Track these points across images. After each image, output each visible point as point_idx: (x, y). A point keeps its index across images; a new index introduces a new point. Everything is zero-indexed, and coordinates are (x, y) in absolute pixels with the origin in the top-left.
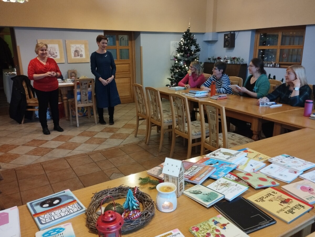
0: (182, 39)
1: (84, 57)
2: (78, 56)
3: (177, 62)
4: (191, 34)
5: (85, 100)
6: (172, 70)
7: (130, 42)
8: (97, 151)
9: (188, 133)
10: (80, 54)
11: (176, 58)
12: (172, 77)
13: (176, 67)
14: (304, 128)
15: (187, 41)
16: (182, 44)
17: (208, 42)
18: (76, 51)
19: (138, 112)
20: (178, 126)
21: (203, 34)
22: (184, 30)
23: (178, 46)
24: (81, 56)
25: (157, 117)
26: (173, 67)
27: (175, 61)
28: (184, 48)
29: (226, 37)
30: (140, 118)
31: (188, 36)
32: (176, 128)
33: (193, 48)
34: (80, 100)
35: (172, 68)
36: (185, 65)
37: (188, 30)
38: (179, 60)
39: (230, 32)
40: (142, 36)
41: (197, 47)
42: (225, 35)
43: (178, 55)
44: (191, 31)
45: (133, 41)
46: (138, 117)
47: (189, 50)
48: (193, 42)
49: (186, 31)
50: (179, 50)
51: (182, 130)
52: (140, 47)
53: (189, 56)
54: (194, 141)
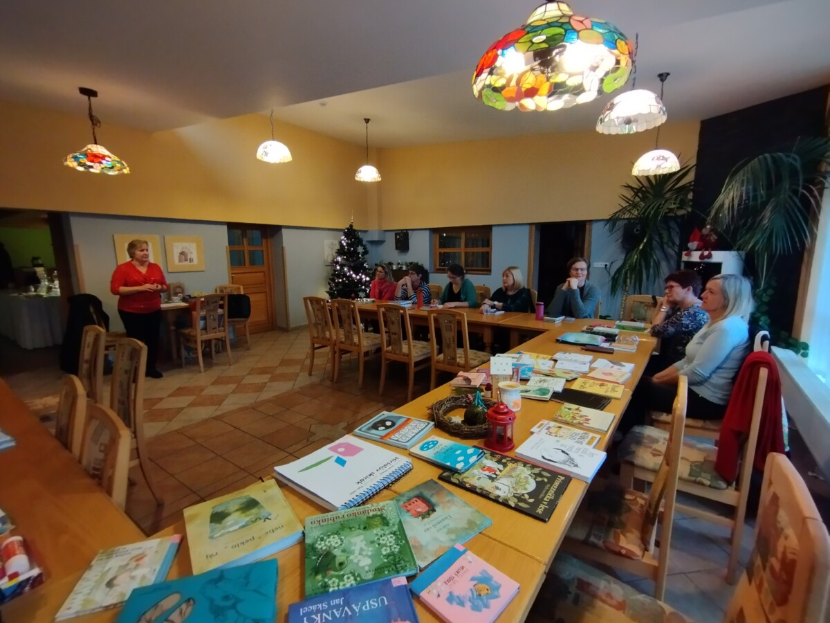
0: (343, 237)
1: (195, 262)
2: (186, 260)
3: (338, 268)
4: (355, 231)
5: (214, 329)
6: (333, 280)
7: (264, 241)
8: (263, 401)
9: (408, 355)
10: (189, 257)
11: (337, 263)
12: (331, 289)
13: (338, 276)
14: (548, 330)
15: (351, 240)
16: (345, 244)
17: (373, 243)
18: (182, 253)
19: (314, 338)
20: (390, 348)
21: (366, 231)
22: (345, 226)
23: (338, 247)
24: (191, 260)
25: (352, 340)
26: (333, 275)
27: (336, 267)
28: (348, 249)
29: (398, 237)
30: (316, 346)
31: (350, 233)
32: (387, 352)
33: (360, 249)
34: (205, 329)
35: (331, 277)
36: (352, 273)
37: (351, 226)
38: (342, 266)
39: (402, 230)
40: (284, 231)
41: (365, 248)
42: (396, 235)
43: (339, 259)
44: (354, 228)
45: (269, 240)
46: (313, 344)
47: (355, 251)
48: (359, 242)
49: (348, 226)
50: (341, 252)
51: (397, 352)
52: (283, 247)
53: (356, 260)
54: (417, 364)
